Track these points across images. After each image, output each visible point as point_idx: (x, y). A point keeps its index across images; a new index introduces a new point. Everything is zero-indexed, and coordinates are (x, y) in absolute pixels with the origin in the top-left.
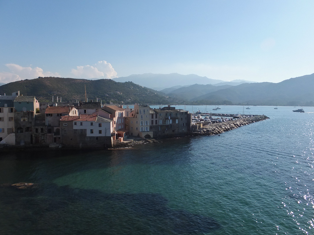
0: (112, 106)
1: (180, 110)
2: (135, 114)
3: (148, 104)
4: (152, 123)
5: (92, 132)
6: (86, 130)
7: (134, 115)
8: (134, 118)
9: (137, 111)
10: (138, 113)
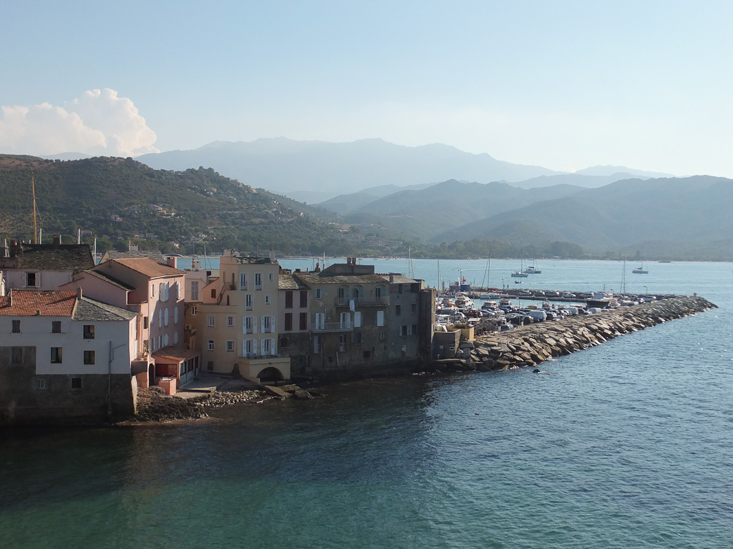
0: (134, 261)
1: (391, 275)
2: (224, 289)
3: (272, 255)
4: (288, 325)
5: (56, 356)
6: (32, 350)
7: (221, 295)
8: (218, 304)
9: (229, 279)
10: (233, 288)
